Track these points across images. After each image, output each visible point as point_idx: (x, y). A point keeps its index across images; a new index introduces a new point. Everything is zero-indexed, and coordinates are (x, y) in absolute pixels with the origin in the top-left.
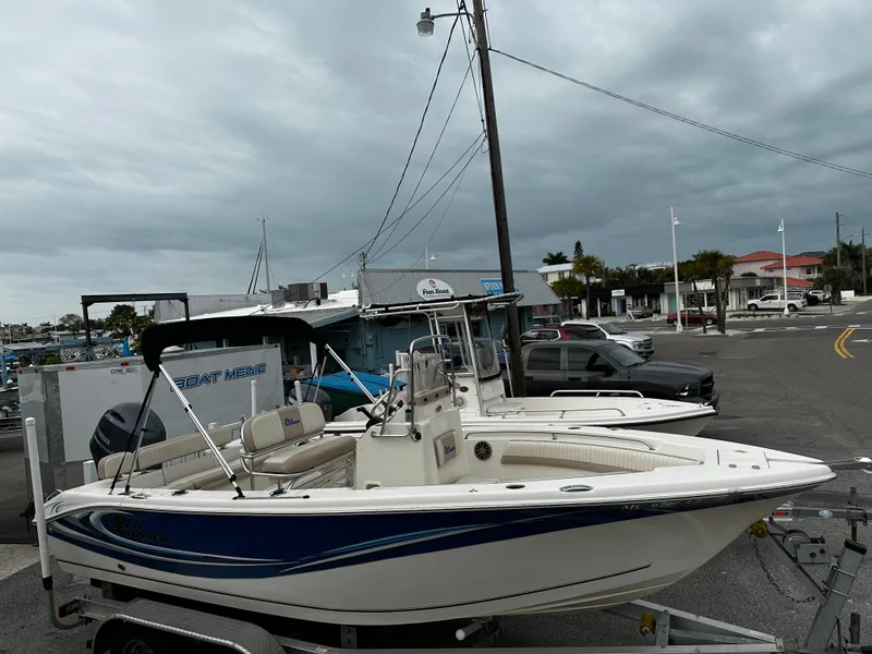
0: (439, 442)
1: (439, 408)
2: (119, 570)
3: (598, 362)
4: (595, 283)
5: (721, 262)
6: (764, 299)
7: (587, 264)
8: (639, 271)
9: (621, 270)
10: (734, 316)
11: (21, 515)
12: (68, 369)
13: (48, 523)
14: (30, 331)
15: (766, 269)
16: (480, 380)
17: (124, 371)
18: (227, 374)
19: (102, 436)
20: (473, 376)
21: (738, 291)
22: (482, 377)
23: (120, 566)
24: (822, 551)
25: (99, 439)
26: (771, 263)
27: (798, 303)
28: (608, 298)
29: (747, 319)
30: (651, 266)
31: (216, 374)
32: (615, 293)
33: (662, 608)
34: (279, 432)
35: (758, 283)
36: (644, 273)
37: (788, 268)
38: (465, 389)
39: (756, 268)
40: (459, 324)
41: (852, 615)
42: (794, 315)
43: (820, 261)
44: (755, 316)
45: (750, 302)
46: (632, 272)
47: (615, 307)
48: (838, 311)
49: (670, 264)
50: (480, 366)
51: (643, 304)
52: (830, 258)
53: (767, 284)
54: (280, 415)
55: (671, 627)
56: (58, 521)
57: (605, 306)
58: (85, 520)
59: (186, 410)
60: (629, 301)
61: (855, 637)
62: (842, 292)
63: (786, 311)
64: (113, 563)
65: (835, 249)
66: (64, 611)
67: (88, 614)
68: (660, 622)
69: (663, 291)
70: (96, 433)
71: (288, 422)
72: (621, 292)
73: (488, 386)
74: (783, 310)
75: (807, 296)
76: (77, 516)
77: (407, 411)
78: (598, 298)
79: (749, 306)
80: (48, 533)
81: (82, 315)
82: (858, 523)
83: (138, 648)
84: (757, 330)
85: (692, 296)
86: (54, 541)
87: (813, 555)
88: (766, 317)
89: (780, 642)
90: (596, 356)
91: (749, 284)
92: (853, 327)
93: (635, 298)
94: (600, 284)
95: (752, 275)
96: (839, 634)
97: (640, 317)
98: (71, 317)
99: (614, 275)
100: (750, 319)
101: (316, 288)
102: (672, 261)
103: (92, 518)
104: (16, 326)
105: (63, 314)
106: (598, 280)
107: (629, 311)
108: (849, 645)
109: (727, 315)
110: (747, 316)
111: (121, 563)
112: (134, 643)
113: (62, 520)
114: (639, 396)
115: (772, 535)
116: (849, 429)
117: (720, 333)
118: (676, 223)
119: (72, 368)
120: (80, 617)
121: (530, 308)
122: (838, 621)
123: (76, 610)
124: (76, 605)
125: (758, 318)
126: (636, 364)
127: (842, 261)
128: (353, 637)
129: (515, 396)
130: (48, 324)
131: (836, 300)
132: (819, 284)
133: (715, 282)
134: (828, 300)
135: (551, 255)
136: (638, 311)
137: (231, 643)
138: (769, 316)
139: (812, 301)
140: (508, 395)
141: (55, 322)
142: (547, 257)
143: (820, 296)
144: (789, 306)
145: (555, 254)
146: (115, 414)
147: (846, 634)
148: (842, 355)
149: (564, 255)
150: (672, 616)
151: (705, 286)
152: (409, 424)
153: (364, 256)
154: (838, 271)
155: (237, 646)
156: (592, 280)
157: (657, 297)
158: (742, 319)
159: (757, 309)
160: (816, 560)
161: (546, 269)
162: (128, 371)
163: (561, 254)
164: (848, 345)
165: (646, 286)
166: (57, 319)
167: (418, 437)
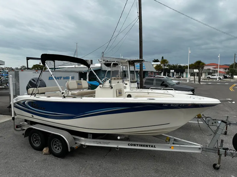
0: (117, 90)
1: (118, 82)
2: (32, 117)
3: (164, 83)
4: (166, 68)
5: (201, 64)
6: (212, 76)
7: (164, 61)
8: (179, 66)
9: (174, 65)
10: (203, 79)
11: (8, 107)
12: (22, 71)
13: (14, 104)
14: (12, 69)
15: (214, 68)
16: (131, 82)
17: (36, 73)
18: (64, 78)
19: (29, 85)
20: (129, 81)
21: (205, 73)
22: (131, 81)
23: (32, 116)
24: (215, 122)
25: (29, 86)
26: (215, 66)
27: (221, 77)
28: (169, 72)
29: (206, 81)
30: (182, 65)
31: (61, 77)
32: (171, 71)
33: (172, 137)
34: (76, 86)
35: (211, 71)
36: (180, 67)
37: (220, 68)
38: (126, 84)
39: (211, 68)
40: (127, 71)
41: (221, 140)
42: (220, 81)
43: (229, 67)
44: (209, 80)
45: (208, 76)
46: (177, 66)
47: (171, 75)
48: (232, 80)
49: (187, 65)
50: (131, 78)
51: (179, 74)
52: (232, 66)
53: (213, 72)
54: (76, 82)
55: (174, 141)
56: (17, 103)
57: (168, 74)
58: (24, 103)
59: (52, 75)
60: (175, 73)
61: (222, 145)
62: (234, 76)
63: (218, 79)
64: (30, 115)
65: (233, 64)
66: (17, 127)
67: (23, 128)
68: (171, 140)
69: (185, 71)
70: (28, 84)
71: (78, 84)
72: (173, 71)
73: (133, 84)
74: (217, 79)
75: (224, 76)
76: (22, 102)
77: (110, 81)
78: (166, 72)
79: (208, 77)
80: (14, 107)
81: (27, 66)
82: (228, 125)
83: (36, 136)
84: (209, 83)
85: (192, 73)
86: (16, 109)
87: (213, 123)
88: (212, 81)
89: (202, 146)
90: (164, 82)
91: (208, 71)
92: (235, 84)
93: (177, 73)
94: (168, 68)
95: (209, 69)
96: (217, 145)
97: (178, 78)
98: (23, 66)
99: (172, 66)
100: (208, 80)
101: (90, 61)
102: (188, 64)
103: (26, 103)
104: (9, 68)
105: (21, 66)
106: (167, 67)
107: (174, 76)
108: (220, 148)
109: (201, 79)
110: (207, 80)
111: (33, 115)
112: (35, 134)
113: (18, 103)
114: (173, 90)
115: (202, 118)
116: (230, 107)
117: (199, 83)
118: (190, 52)
119: (23, 71)
120: (21, 129)
121: (147, 72)
122: (217, 140)
123: (20, 127)
124: (20, 126)
125: (210, 81)
126: (174, 85)
127: (235, 67)
128: (91, 136)
129: (140, 88)
130: (17, 68)
131: (232, 78)
132: (228, 73)
133: (199, 70)
134: (230, 77)
135: (155, 60)
136: (177, 76)
137: (59, 134)
138: (213, 80)
139: (225, 77)
140: (138, 88)
141: (19, 68)
142: (154, 60)
143: (228, 76)
144: (219, 78)
145: (156, 59)
146: (33, 80)
147: (219, 145)
148: (231, 90)
149: (158, 60)
150: (174, 139)
151: (196, 71)
152: (110, 84)
153: (103, 53)
154: (234, 70)
155: (61, 135)
156: (165, 67)
157: (183, 73)
158: (205, 80)
159: (210, 78)
160: (213, 124)
161: (153, 63)
162: (37, 73)
163: (158, 59)
164: (233, 88)
165: (180, 70)
166: (20, 67)
167: (112, 88)
